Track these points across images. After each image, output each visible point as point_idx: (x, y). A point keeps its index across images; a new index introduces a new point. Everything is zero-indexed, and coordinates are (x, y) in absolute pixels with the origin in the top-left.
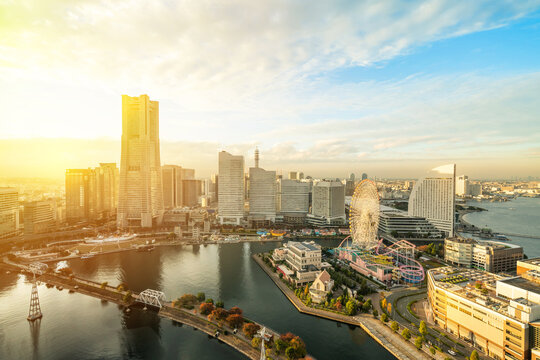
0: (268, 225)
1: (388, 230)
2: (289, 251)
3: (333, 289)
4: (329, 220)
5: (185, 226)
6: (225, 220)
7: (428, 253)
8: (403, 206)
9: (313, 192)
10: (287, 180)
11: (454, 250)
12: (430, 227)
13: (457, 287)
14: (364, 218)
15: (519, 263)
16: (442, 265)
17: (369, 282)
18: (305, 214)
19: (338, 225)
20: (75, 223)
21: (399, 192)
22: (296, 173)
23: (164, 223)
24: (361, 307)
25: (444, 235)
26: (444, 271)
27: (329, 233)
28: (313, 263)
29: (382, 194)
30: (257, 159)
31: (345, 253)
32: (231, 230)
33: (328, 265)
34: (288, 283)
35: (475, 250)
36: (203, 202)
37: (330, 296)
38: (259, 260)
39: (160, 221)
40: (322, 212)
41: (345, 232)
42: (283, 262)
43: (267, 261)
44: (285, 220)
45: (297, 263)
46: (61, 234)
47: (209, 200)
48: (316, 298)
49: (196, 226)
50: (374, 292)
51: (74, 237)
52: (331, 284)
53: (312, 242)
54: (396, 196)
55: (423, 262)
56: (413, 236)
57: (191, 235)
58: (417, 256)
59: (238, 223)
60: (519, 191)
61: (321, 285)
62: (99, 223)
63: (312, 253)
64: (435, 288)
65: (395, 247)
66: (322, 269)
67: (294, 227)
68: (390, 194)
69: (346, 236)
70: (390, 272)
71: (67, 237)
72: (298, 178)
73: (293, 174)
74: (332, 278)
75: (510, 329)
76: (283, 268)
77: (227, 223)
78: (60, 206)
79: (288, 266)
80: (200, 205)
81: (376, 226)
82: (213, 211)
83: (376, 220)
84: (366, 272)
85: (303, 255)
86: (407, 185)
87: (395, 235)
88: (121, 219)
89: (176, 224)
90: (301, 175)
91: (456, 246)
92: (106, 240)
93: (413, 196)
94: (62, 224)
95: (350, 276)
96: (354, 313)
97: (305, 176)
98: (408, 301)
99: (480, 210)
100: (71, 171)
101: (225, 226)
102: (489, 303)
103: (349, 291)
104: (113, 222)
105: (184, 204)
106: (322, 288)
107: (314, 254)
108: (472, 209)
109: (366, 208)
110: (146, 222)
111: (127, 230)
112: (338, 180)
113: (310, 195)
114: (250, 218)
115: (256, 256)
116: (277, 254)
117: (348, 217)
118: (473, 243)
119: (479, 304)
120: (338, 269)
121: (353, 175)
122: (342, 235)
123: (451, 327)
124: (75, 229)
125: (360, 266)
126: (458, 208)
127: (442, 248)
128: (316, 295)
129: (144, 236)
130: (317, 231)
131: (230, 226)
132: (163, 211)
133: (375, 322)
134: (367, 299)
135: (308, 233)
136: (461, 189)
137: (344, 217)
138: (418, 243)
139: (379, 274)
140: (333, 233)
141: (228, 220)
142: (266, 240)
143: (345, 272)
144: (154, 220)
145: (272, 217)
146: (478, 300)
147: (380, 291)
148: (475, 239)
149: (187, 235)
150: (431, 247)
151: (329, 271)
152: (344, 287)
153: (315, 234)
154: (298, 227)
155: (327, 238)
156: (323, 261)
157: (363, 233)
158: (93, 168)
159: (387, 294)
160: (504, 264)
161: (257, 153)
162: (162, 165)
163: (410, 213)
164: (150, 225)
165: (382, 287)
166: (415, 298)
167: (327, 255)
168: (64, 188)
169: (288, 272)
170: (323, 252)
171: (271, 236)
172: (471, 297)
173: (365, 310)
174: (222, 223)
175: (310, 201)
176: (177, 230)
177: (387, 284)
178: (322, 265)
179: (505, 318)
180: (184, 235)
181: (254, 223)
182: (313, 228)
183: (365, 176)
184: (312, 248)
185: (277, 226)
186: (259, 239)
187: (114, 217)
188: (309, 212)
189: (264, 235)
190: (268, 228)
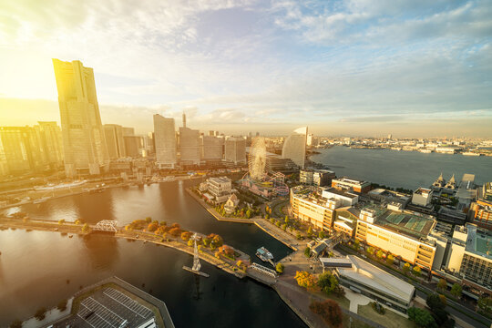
0: (195, 168)
1: (271, 167)
2: (211, 184)
3: (239, 204)
4: (236, 162)
5: (129, 171)
6: (162, 166)
7: (290, 179)
8: (279, 152)
9: (225, 144)
10: (207, 137)
11: (304, 176)
12: (293, 164)
13: (304, 196)
14: (257, 159)
15: (333, 181)
16: (298, 185)
17: (259, 198)
18: (220, 159)
19: (240, 165)
20: (20, 175)
21: (277, 144)
23: (111, 170)
24: (255, 213)
25: (300, 168)
26: (298, 188)
27: (236, 171)
28: (226, 190)
29: (267, 145)
30: (184, 121)
31: (246, 182)
32: (168, 173)
33: (235, 190)
34: (211, 205)
35: (314, 175)
36: (144, 154)
37: (237, 209)
38: (190, 192)
39: (107, 169)
40: (231, 157)
41: (246, 170)
42: (207, 191)
43: (196, 192)
44: (207, 164)
45: (216, 191)
46: (7, 185)
47: (148, 152)
49: (139, 170)
50: (262, 203)
51: (22, 186)
52: (237, 202)
53: (225, 177)
54: (276, 146)
55: (288, 184)
56: (284, 170)
57: (136, 178)
58: (286, 181)
59: (173, 167)
60: (336, 142)
61: (231, 203)
62: (49, 173)
63: (227, 183)
64: (293, 196)
65: (274, 177)
66: (232, 193)
67: (213, 168)
68: (272, 145)
69: (246, 172)
70: (271, 191)
71: (13, 187)
72: (215, 135)
73: (212, 132)
74: (238, 198)
75: (326, 214)
76: (206, 195)
77: (164, 168)
79: (210, 194)
80: (141, 156)
81: (264, 165)
82: (152, 160)
83: (264, 161)
84: (258, 193)
85: (220, 186)
86: (282, 139)
87: (275, 170)
88: (69, 169)
89: (123, 171)
90: (217, 133)
91: (305, 174)
92: (57, 187)
93: (284, 146)
95: (249, 196)
96: (251, 216)
97: (220, 134)
98: (280, 206)
99: (318, 153)
101: (163, 170)
102: (318, 202)
103: (248, 204)
104: (62, 172)
105: (127, 155)
106: (232, 205)
107: (227, 185)
108: (314, 153)
109: (259, 153)
110: (94, 170)
111: (77, 178)
112: (241, 137)
113: (224, 146)
114: (181, 163)
115: (187, 190)
116: (202, 186)
117: (247, 160)
118: (313, 172)
119: (314, 203)
120: (241, 192)
121: (250, 133)
122: (244, 171)
123: (300, 217)
124: (21, 179)
125: (255, 189)
126: (307, 153)
127: (298, 175)
128: (228, 210)
129: (94, 182)
130: (228, 170)
131: (167, 170)
132: (109, 161)
133: (263, 220)
134: (258, 208)
135: (223, 171)
136: (309, 142)
137: (245, 160)
138: (286, 174)
139: (265, 193)
140: (238, 171)
141: (165, 165)
142: (194, 178)
143: (246, 194)
144: (102, 169)
145: (197, 162)
146: (313, 201)
147: (265, 203)
148: (314, 169)
149: (132, 178)
150: (293, 176)
151: (236, 194)
152: (245, 203)
153: (227, 172)
154: (216, 168)
155: (234, 174)
156: (232, 188)
157: (256, 171)
158: (31, 126)
159: (269, 204)
160: (326, 182)
161: (184, 117)
162: (103, 124)
163: (283, 157)
164: (98, 172)
165: (266, 200)
166: (284, 204)
167: (235, 184)
169: (210, 197)
170: (232, 183)
171: (198, 175)
172: (311, 200)
173: (257, 214)
174: (160, 168)
175: (224, 150)
176: (124, 175)
177: (270, 198)
178: (232, 191)
179: (325, 209)
180: (130, 178)
181: (185, 167)
182: (226, 168)
183: (258, 134)
184: (225, 181)
185: (202, 168)
186: (189, 177)
187: (62, 168)
188: (223, 157)
189: (192, 175)
190: (195, 170)
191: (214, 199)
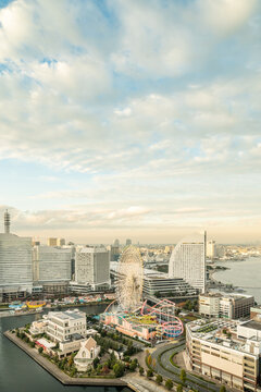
0: (23, 297)
1: (152, 292)
2: (50, 322)
3: (100, 355)
4: (93, 286)
7: (186, 308)
8: (164, 269)
9: (75, 258)
10: (46, 247)
11: (207, 305)
12: (187, 286)
13: (209, 335)
14: (128, 281)
15: (252, 310)
16: (196, 318)
17: (135, 342)
18: (68, 281)
19: (103, 290)
21: (161, 256)
22: (56, 239)
24: (128, 368)
25: (198, 292)
26: (197, 324)
27: (94, 300)
28: (77, 331)
29: (146, 259)
30: (7, 224)
31: (110, 318)
33: (93, 331)
34: (48, 357)
35: (221, 302)
37: (96, 362)
38: (13, 337)
40: (86, 278)
41: (110, 297)
42: (43, 335)
43: (23, 337)
44: (44, 290)
45: (59, 334)
48: (82, 367)
50: (140, 351)
52: (97, 350)
53: (76, 310)
54: (158, 259)
55: (182, 317)
56: (173, 295)
58: (178, 312)
60: (250, 252)
61: (87, 352)
63: (78, 321)
64: (191, 336)
65: (158, 306)
66: (88, 337)
67: (55, 297)
68: (152, 259)
69: (111, 301)
70: (154, 330)
72: (58, 244)
73: (53, 241)
74: (98, 344)
75: (247, 362)
76: (42, 341)
79: (49, 338)
81: (141, 289)
83: (140, 283)
84: (132, 334)
85: (66, 325)
86: (167, 249)
87: (158, 295)
90: (63, 242)
91: (208, 300)
93: (172, 259)
95: (117, 340)
96: (120, 374)
97: (67, 242)
98: (169, 354)
99: (225, 269)
102: (233, 344)
103: (116, 353)
106: (88, 356)
108: (218, 268)
109: (133, 271)
112: (102, 246)
113: (73, 261)
115: (8, 333)
116: (36, 327)
117: (113, 282)
118: (220, 296)
119: (225, 347)
120: (104, 334)
121: (117, 241)
122: (107, 300)
123: (205, 370)
125: (127, 328)
126: (208, 268)
127: (196, 303)
128: (82, 365)
130: (81, 298)
133: (142, 379)
134: (132, 358)
135: (71, 301)
136: (210, 252)
137: (109, 282)
138: (177, 301)
139: (144, 334)
140: (98, 299)
142: (19, 314)
143: (112, 336)
145: (28, 288)
146: (224, 343)
147: (145, 349)
148: (222, 293)
150: (188, 304)
151: (95, 337)
152: (111, 351)
153: (79, 302)
154: (59, 296)
155: (92, 305)
156: (88, 328)
157: (127, 298)
159: (151, 351)
160: (242, 311)
161: (7, 217)
163: (170, 275)
165: (147, 345)
166: (176, 350)
167: (91, 321)
169: (47, 345)
170: (88, 319)
171: (27, 309)
172: (219, 341)
173: (132, 370)
177: (152, 342)
178: (88, 332)
179: (243, 354)
181: (5, 295)
182: (76, 295)
183: (129, 242)
184: (76, 317)
185: (35, 297)
186: (12, 313)
188: (72, 279)
189: (18, 308)
190: (24, 300)
191: (57, 347)
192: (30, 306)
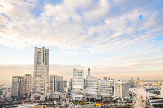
0: (94, 100)
1: (151, 104)
4: (122, 98)
5: (58, 100)
6: (75, 98)
8: (158, 93)
9: (114, 86)
10: (102, 81)
14: (138, 98)
18: (111, 96)
19: (126, 101)
20: (14, 98)
21: (156, 86)
22: (106, 78)
23: (50, 99)
27: (122, 105)
29: (147, 87)
30: (89, 72)
32: (78, 103)
36: (66, 90)
39: (48, 98)
40: (119, 95)
41: (130, 104)
44: (102, 99)
46: (9, 103)
47: (68, 89)
49: (63, 100)
51: (14, 104)
54: (154, 88)
57: (61, 104)
59: (81, 99)
62: (24, 98)
67: (106, 102)
68: (151, 87)
69: (130, 106)
71: (11, 104)
72: (107, 80)
77: (76, 99)
78: (9, 91)
80: (65, 92)
81: (145, 102)
82: (70, 94)
83: (145, 99)
86: (159, 83)
87: (155, 106)
88: (32, 98)
89: (55, 99)
92: (26, 106)
93: (162, 88)
94: (10, 99)
97: (110, 79)
100: (14, 77)
101: (75, 101)
104: (29, 98)
105: (58, 91)
109: (141, 93)
110: (42, 99)
111: (35, 102)
112: (126, 81)
114: (86, 97)
117: (131, 97)
122: (128, 106)
124: (14, 101)
129: (42, 105)
130: (116, 103)
131: (77, 101)
132: (50, 94)
135: (113, 104)
137: (129, 97)
140: (124, 104)
141: (77, 98)
142: (93, 107)
144: (46, 98)
145: (96, 97)
149: (59, 104)
153: (116, 105)
154: (108, 102)
155: (121, 107)
157: (138, 106)
158: (23, 76)
161: (89, 69)
162: (50, 75)
164: (44, 100)
168: (11, 84)
171: (96, 105)
174: (74, 99)
175: (113, 90)
176: (55, 102)
180: (58, 104)
181: (88, 99)
182: (115, 102)
183: (138, 79)
185: (99, 101)
186: (90, 106)
187: (30, 96)
188: (113, 95)
189: (92, 105)
190: (94, 102)
192: (97, 105)
